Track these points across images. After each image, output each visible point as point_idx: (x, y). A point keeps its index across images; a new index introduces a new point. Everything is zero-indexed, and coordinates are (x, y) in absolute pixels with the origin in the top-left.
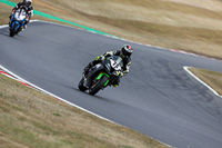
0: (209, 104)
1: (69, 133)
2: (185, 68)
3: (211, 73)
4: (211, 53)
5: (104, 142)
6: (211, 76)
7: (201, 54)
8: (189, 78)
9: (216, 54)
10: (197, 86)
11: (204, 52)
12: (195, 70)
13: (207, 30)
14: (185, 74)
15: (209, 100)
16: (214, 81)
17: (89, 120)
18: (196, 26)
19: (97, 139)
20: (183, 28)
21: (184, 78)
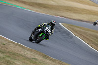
0: (71, 40)
1: (9, 52)
2: (60, 24)
3: (72, 26)
4: (71, 17)
5: (24, 56)
6: (72, 27)
7: (67, 18)
8: (62, 28)
9: (74, 18)
10: (66, 32)
11: (68, 17)
12: (65, 24)
13: (70, 7)
14: (60, 26)
15: (71, 38)
16: (73, 29)
17: (18, 47)
18: (65, 5)
19: (21, 55)
20: (59, 6)
21: (60, 28)
